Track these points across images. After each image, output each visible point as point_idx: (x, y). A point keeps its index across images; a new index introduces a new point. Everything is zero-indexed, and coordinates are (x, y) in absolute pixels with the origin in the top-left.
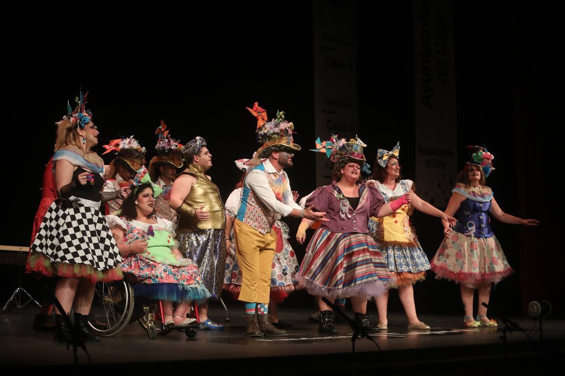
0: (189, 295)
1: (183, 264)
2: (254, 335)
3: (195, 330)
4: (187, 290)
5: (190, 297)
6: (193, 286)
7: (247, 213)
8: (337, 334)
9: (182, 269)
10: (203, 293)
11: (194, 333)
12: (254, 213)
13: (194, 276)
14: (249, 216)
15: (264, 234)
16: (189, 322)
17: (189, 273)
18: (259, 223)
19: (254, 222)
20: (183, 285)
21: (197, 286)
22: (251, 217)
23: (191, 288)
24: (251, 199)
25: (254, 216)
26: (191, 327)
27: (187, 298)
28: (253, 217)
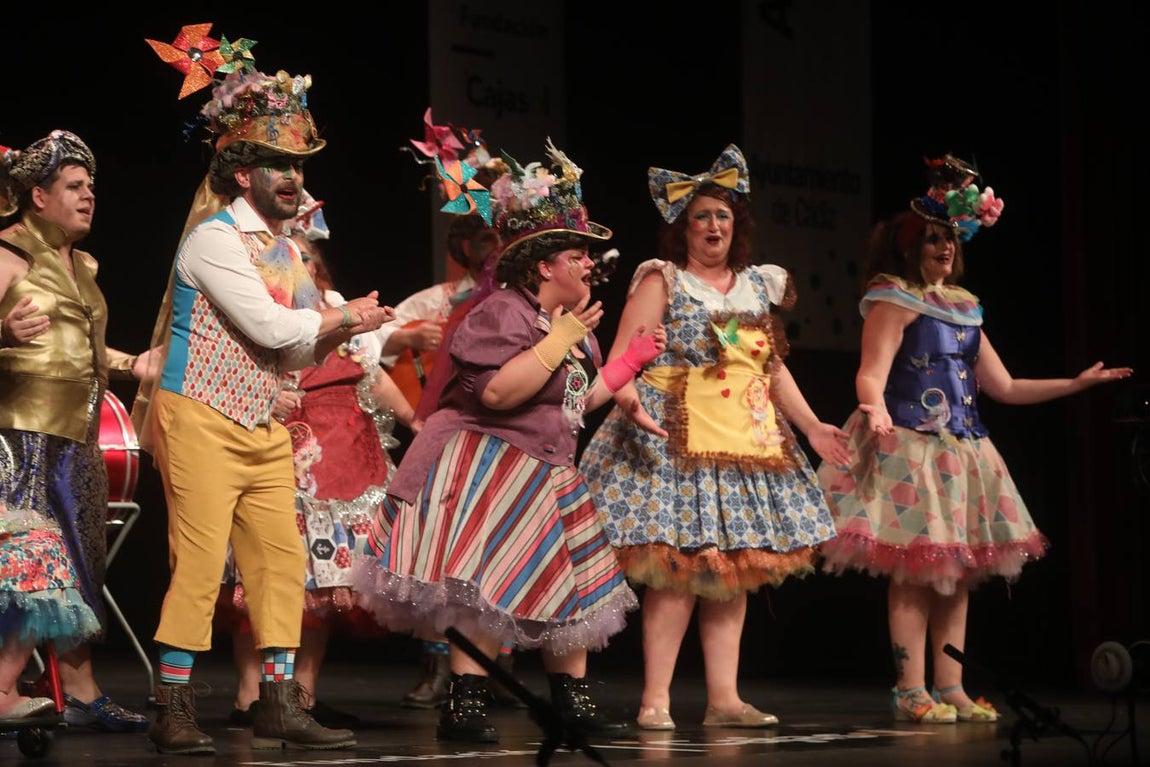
0: (30, 624)
1: (14, 529)
2: (195, 750)
3: (50, 733)
4: (23, 610)
5: (32, 630)
6: (44, 596)
7: (192, 366)
8: (493, 743)
9: (12, 541)
10: (73, 617)
11: (45, 743)
12: (215, 360)
13: (45, 564)
14: (200, 374)
15: (251, 427)
16: (30, 710)
17: (31, 555)
18: (233, 392)
19: (217, 391)
20: (11, 593)
21: (56, 594)
22: (207, 374)
23: (39, 602)
24: (202, 320)
25: (217, 370)
26: (34, 726)
27: (25, 635)
28: (213, 376)
